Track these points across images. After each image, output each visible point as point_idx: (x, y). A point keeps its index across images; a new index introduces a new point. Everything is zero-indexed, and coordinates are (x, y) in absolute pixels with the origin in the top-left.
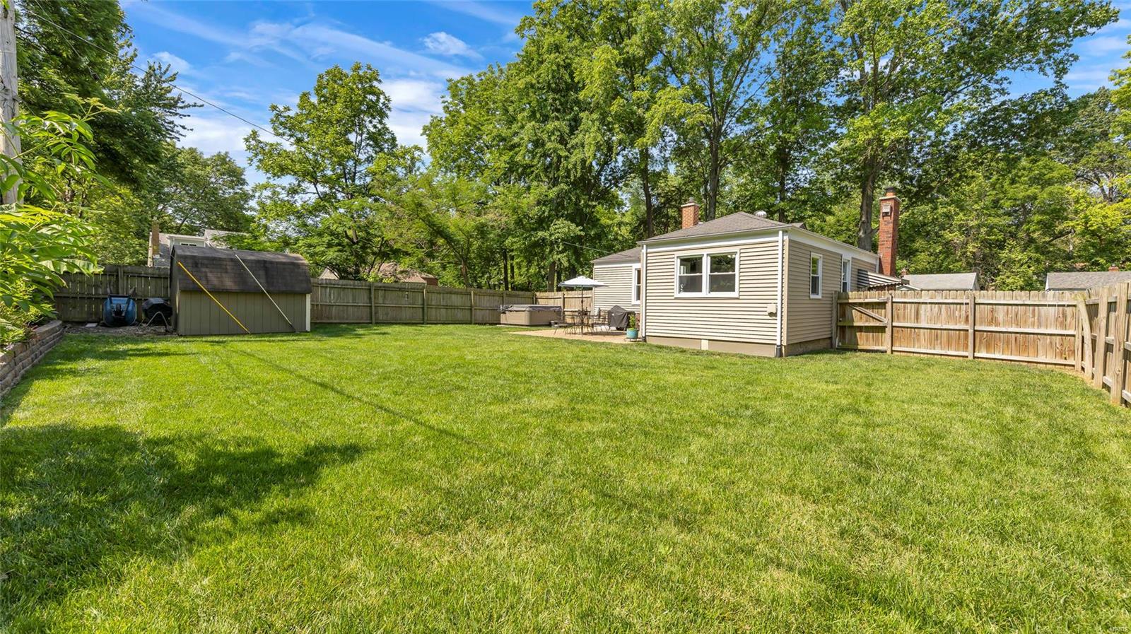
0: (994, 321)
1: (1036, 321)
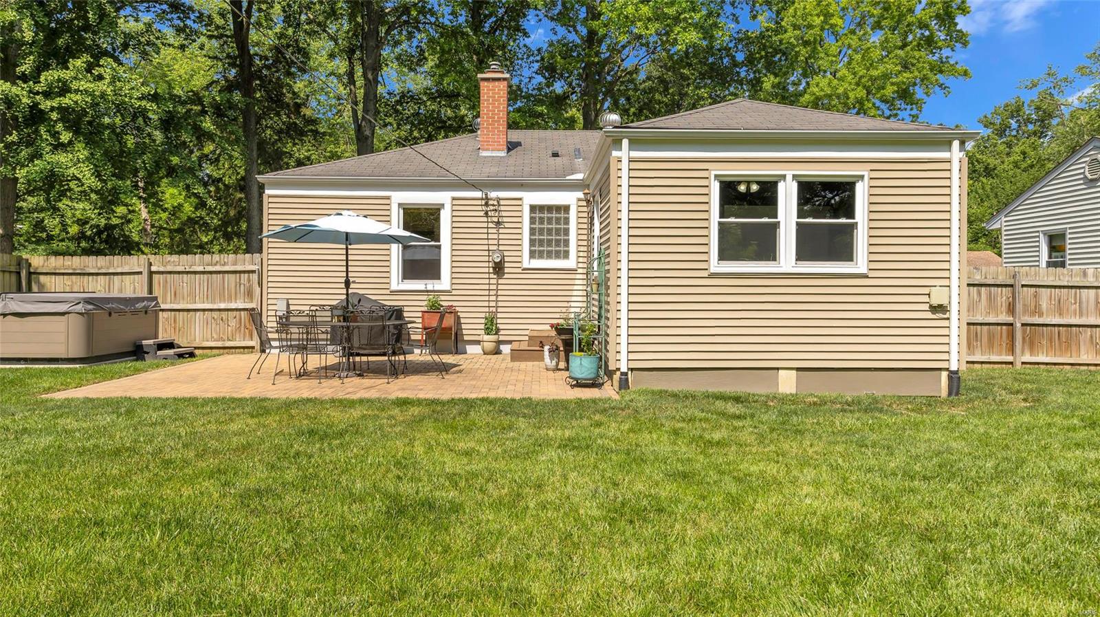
0: (1037, 311)
1: (1078, 307)
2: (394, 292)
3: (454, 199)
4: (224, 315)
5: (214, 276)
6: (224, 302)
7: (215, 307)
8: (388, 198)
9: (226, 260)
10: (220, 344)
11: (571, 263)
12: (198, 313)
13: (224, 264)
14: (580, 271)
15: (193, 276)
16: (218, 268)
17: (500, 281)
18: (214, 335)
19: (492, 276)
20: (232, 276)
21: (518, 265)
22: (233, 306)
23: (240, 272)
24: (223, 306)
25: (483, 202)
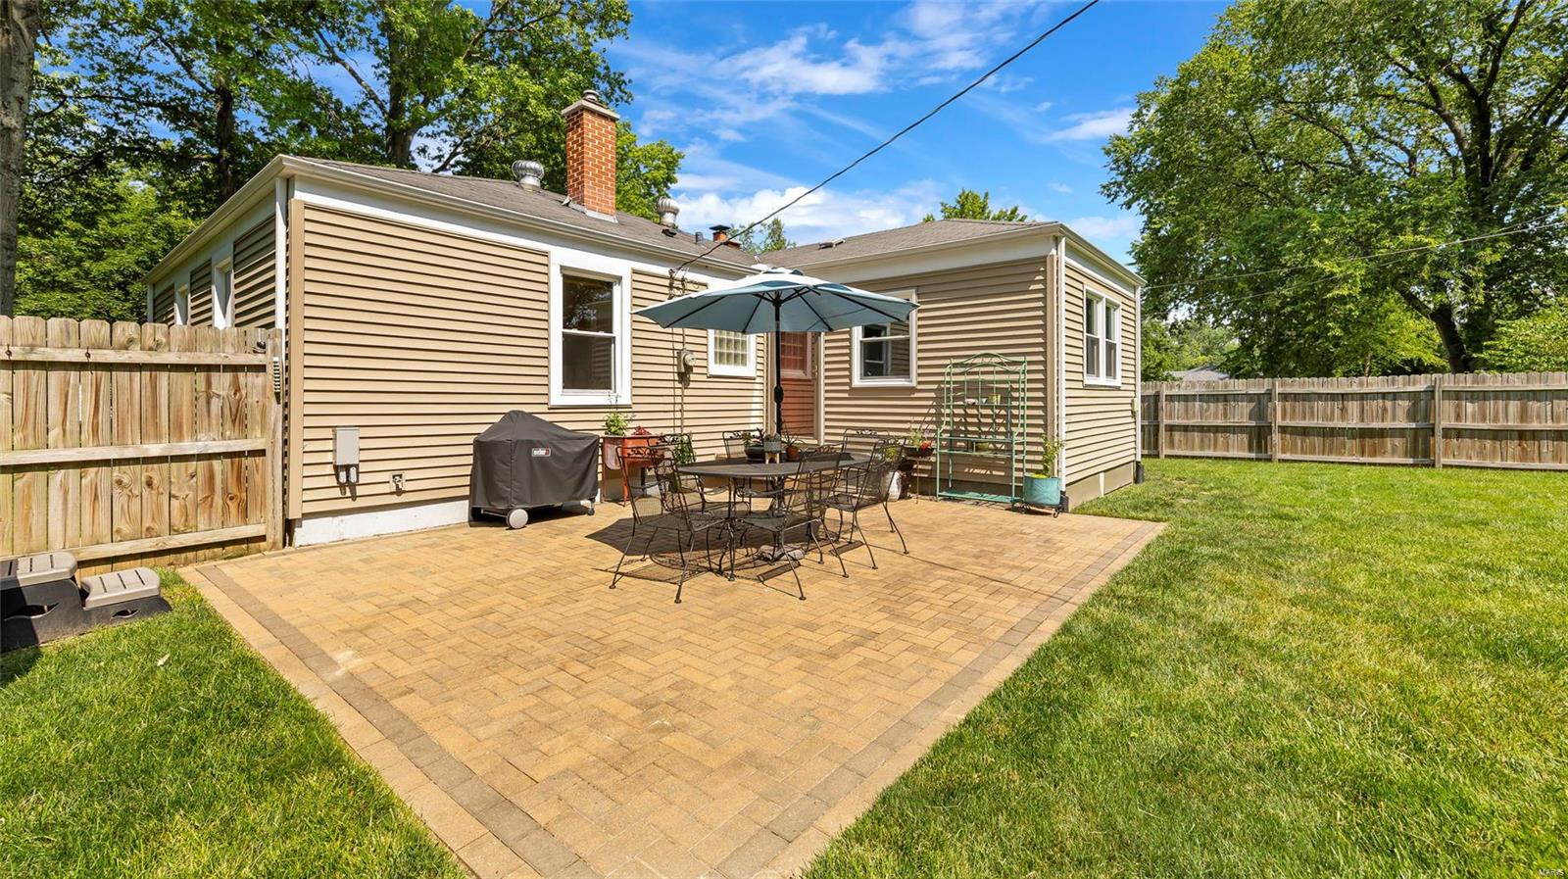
2: (555, 409)
3: (635, 272)
4: (155, 471)
5: (122, 377)
6: (158, 438)
7: (129, 453)
8: (545, 254)
9: (160, 337)
10: (148, 545)
11: (749, 369)
12: (58, 476)
13: (156, 347)
14: (758, 380)
15: (36, 375)
16: (135, 355)
17: (687, 392)
18: (121, 524)
19: (677, 385)
20: (184, 379)
21: (704, 371)
22: (188, 447)
23: (209, 368)
24: (154, 449)
25: (667, 282)
